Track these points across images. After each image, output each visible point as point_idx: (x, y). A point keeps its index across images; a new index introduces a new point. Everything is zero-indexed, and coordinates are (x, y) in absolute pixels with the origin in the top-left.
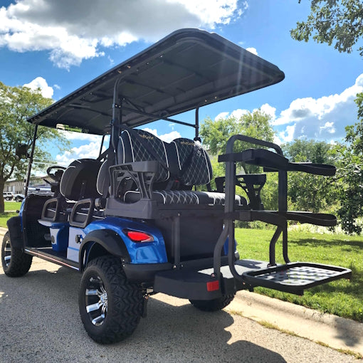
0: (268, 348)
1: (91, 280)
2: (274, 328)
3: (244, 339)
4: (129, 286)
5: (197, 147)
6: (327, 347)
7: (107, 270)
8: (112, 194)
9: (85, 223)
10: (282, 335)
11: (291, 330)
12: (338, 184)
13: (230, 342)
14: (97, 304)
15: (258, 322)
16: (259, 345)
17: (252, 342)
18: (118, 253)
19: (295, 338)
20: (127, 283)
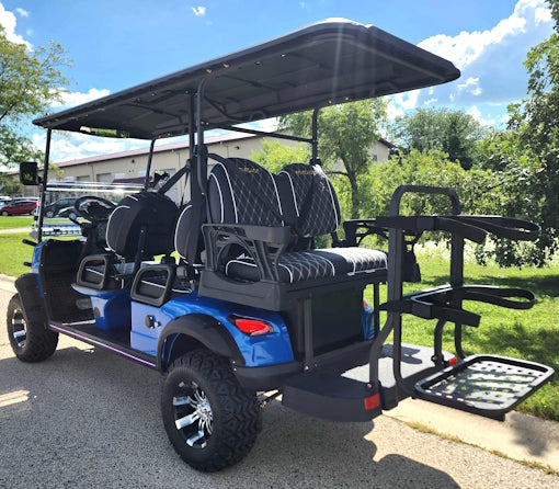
0: (430, 464)
1: (182, 384)
2: (430, 432)
3: (394, 452)
4: (241, 396)
5: (318, 175)
6: (506, 457)
7: (209, 375)
8: (209, 265)
9: (161, 299)
10: (443, 442)
11: (453, 434)
12: (493, 194)
13: (377, 458)
14: (191, 416)
15: (407, 424)
16: (416, 459)
17: (407, 456)
18: (224, 351)
19: (462, 446)
20: (239, 391)
